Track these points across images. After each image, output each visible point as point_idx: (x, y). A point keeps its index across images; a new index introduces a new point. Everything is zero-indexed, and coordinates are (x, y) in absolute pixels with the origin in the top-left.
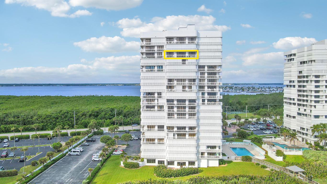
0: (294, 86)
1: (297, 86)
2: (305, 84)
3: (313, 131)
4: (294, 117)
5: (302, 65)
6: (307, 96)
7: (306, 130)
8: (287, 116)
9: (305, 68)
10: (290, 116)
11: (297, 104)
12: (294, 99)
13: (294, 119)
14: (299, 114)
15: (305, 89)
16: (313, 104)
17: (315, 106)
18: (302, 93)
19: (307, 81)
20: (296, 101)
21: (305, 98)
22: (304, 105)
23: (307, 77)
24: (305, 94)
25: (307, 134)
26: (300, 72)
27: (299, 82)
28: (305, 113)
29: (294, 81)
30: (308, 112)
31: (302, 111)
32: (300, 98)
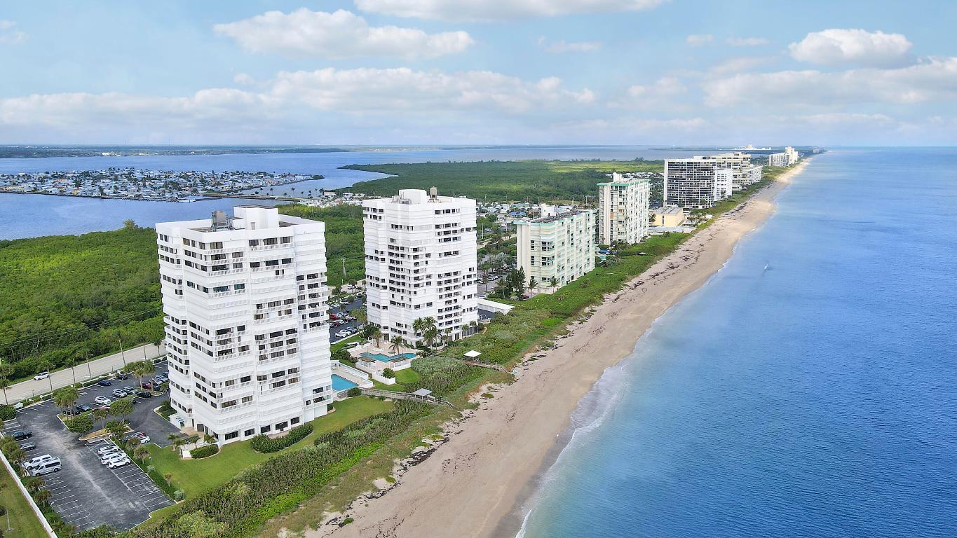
0: (383, 260)
1: (387, 261)
2: (400, 259)
3: (415, 328)
4: (385, 308)
5: (394, 230)
6: (403, 277)
7: (404, 326)
8: (373, 305)
9: (400, 236)
10: (378, 306)
11: (388, 288)
12: (383, 280)
13: (385, 311)
14: (393, 303)
15: (400, 266)
16: (413, 289)
17: (415, 293)
18: (395, 272)
19: (403, 256)
20: (387, 283)
21: (401, 281)
22: (398, 290)
23: (402, 248)
24: (401, 274)
25: (405, 333)
26: (392, 240)
27: (391, 254)
28: (402, 302)
29: (382, 253)
30: (406, 301)
31: (397, 299)
32: (392, 279)
